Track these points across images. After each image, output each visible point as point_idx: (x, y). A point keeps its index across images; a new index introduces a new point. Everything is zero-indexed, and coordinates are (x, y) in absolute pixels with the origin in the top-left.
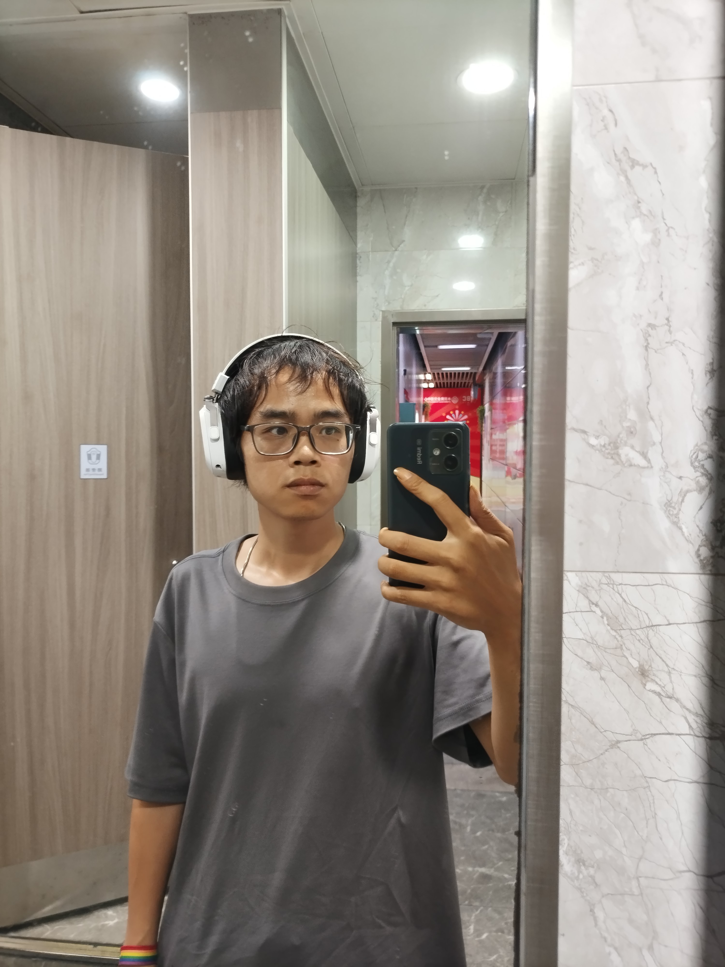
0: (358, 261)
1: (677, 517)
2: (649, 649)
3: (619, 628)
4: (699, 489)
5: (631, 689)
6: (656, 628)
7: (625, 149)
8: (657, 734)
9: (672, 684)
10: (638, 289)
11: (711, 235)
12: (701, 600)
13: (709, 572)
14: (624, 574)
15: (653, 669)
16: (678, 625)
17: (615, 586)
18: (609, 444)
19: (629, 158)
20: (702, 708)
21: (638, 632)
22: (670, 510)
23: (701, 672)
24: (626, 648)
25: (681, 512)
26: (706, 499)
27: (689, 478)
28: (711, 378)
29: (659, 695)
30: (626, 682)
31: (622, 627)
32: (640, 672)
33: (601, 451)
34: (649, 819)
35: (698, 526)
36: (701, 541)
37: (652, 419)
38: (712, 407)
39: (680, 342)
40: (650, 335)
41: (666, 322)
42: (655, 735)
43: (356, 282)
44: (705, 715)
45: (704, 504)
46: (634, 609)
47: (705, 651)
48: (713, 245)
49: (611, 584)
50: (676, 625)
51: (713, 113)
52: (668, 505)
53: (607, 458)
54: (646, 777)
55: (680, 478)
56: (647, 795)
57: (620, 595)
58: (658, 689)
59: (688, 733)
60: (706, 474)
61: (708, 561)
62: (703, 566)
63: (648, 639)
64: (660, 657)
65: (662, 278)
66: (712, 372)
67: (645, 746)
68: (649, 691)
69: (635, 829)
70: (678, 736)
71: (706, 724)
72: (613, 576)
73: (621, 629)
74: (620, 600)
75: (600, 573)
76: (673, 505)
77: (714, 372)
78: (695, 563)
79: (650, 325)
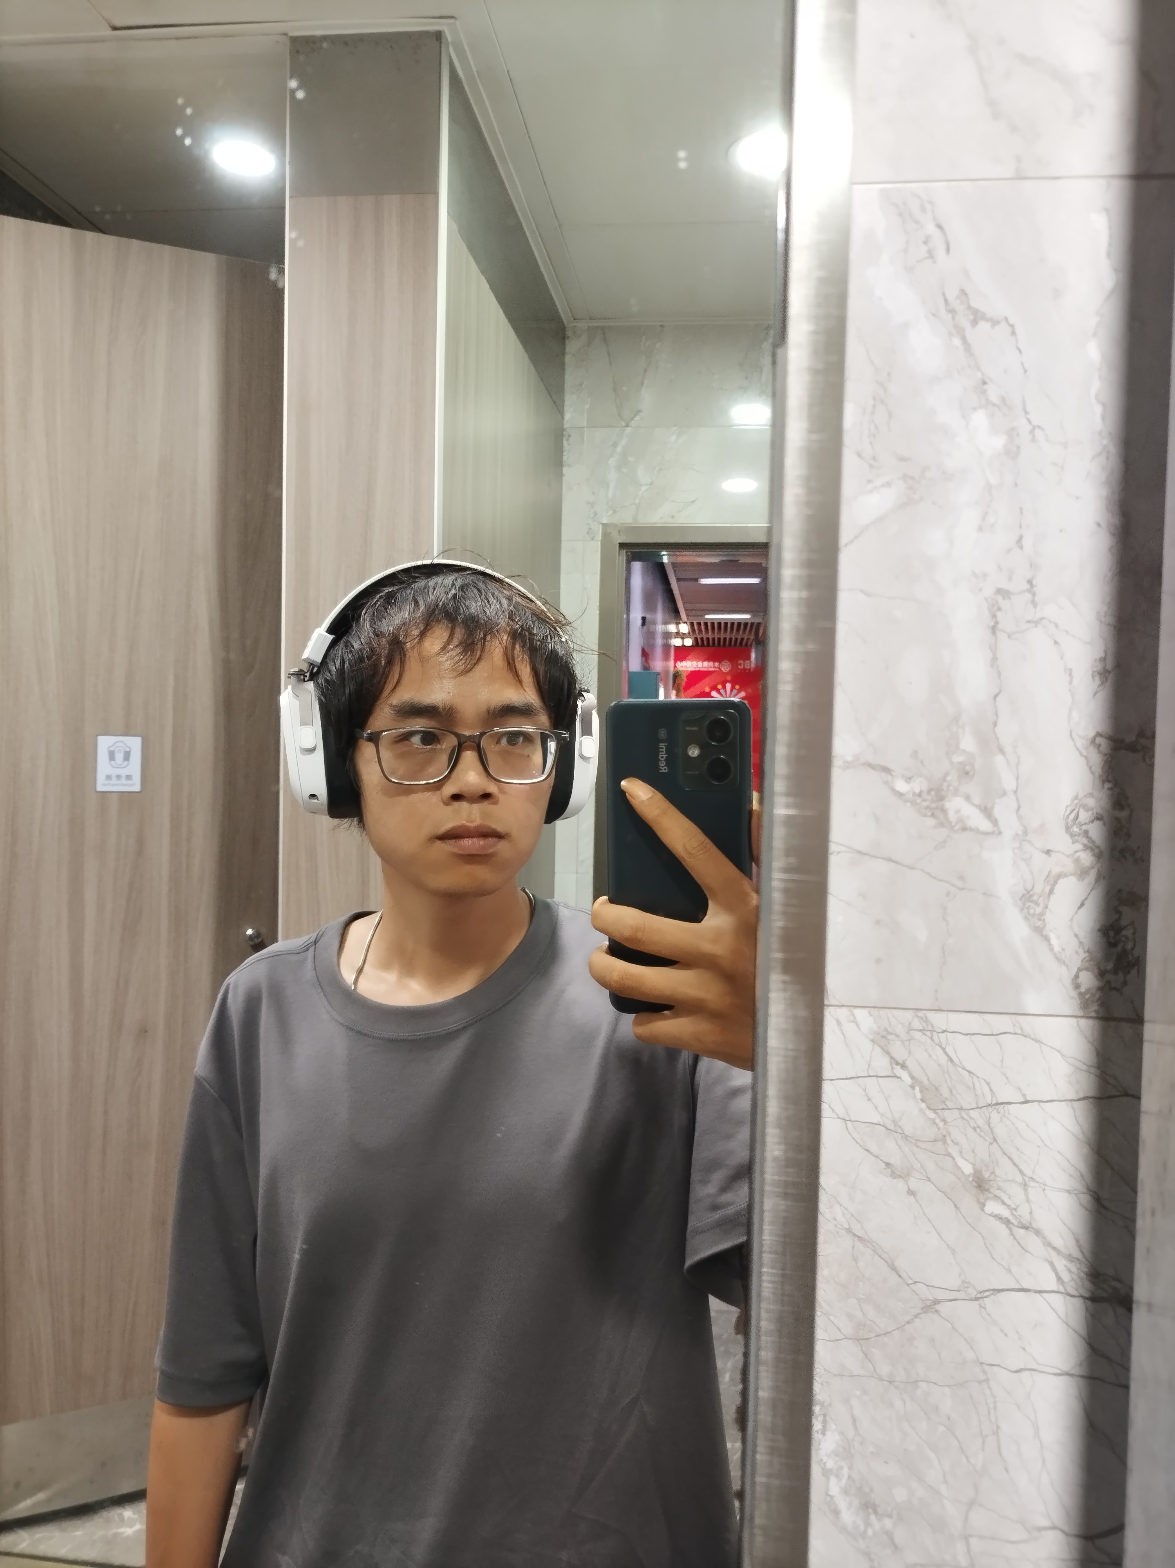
0: (565, 443)
1: (1042, 918)
2: (991, 1144)
3: (941, 1107)
4: (1079, 872)
5: (961, 1212)
6: (1003, 1108)
7: (963, 292)
8: (1003, 1290)
9: (1029, 1203)
10: (980, 529)
11: (1105, 442)
12: (1080, 1061)
13: (1093, 1014)
14: (952, 1016)
15: (998, 1179)
16: (1041, 1103)
17: (935, 1034)
18: (929, 792)
19: (969, 307)
20: (1080, 1247)
21: (972, 1113)
22: (1029, 906)
23: (1078, 1185)
24: (952, 1141)
25: (1048, 909)
26: (1091, 890)
27: (1063, 853)
28: (1102, 683)
29: (1007, 1222)
30: (951, 1199)
31: (946, 1105)
32: (976, 1182)
33: (913, 803)
34: (986, 1436)
35: (1076, 936)
36: (1082, 961)
37: (1001, 751)
38: (1103, 734)
39: (1050, 621)
40: (999, 609)
41: (1027, 586)
42: (999, 1291)
43: (561, 475)
44: (1084, 1260)
45: (1086, 898)
46: (967, 1073)
47: (1086, 1150)
48: (1107, 458)
49: (929, 1030)
50: (1037, 1103)
51: (1111, 236)
52: (1027, 898)
53: (925, 816)
54: (983, 1363)
55: (1048, 852)
56: (984, 1394)
57: (944, 1049)
58: (1005, 1213)
59: (1055, 1289)
60: (1091, 846)
61: (1093, 995)
62: (1085, 1004)
63: (989, 1126)
64: (1009, 1158)
65: (1021, 513)
66: (1103, 674)
67: (983, 1310)
68: (990, 1215)
69: (964, 1453)
70: (1037, 1295)
71: (1086, 1274)
72: (931, 1016)
73: (943, 1109)
74: (944, 1059)
75: (910, 1011)
76: (1035, 898)
77: (1107, 675)
78: (1072, 998)
79: (999, 591)
